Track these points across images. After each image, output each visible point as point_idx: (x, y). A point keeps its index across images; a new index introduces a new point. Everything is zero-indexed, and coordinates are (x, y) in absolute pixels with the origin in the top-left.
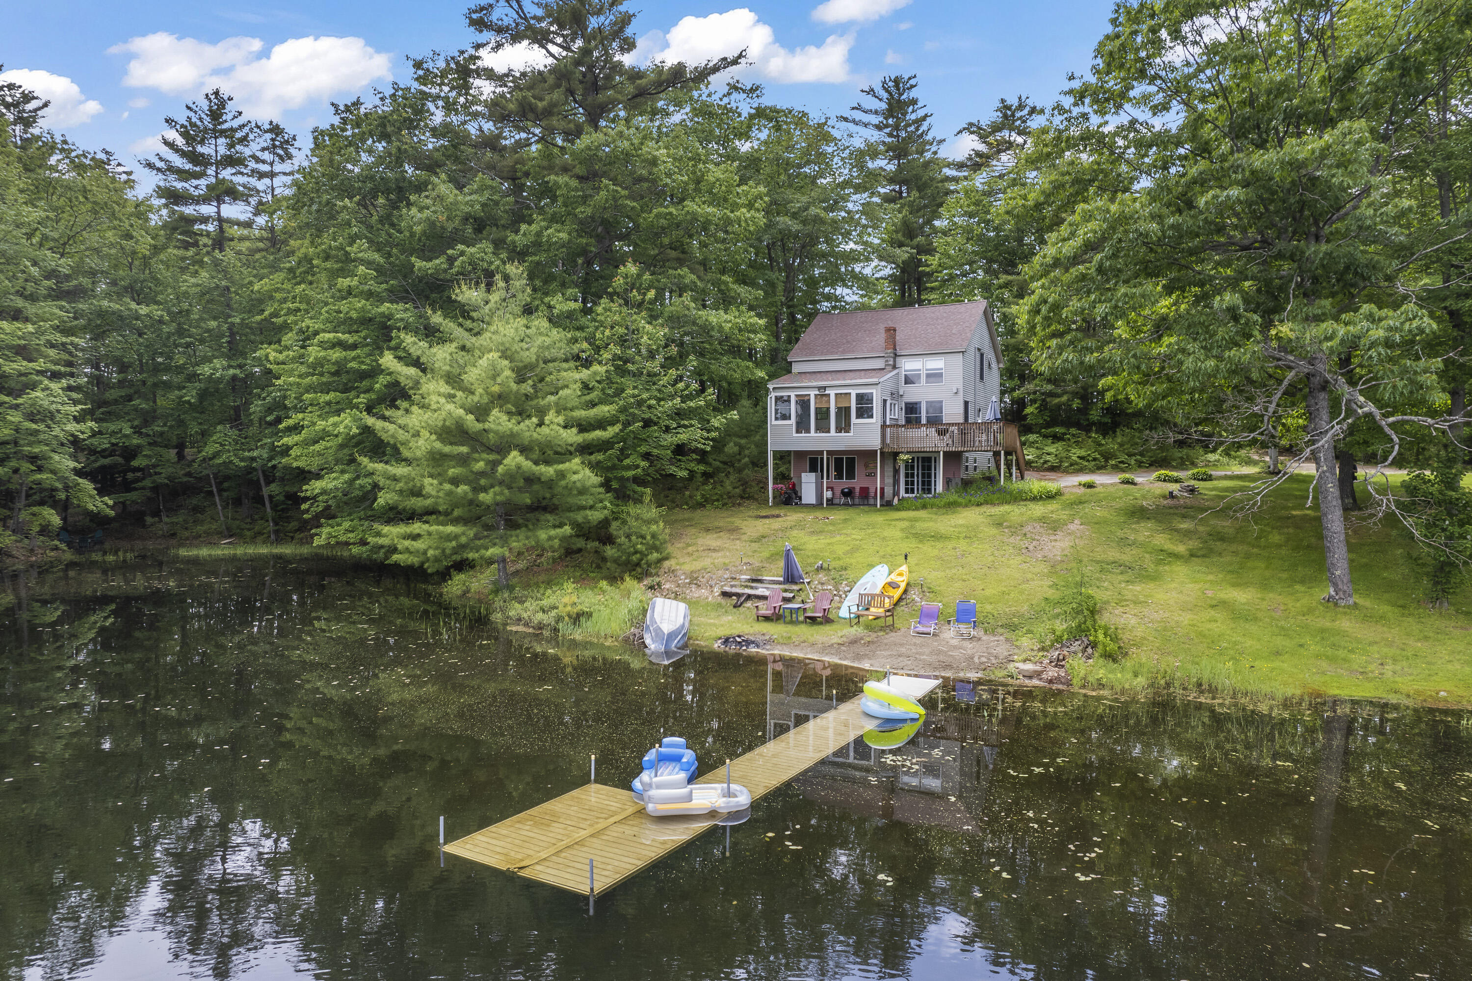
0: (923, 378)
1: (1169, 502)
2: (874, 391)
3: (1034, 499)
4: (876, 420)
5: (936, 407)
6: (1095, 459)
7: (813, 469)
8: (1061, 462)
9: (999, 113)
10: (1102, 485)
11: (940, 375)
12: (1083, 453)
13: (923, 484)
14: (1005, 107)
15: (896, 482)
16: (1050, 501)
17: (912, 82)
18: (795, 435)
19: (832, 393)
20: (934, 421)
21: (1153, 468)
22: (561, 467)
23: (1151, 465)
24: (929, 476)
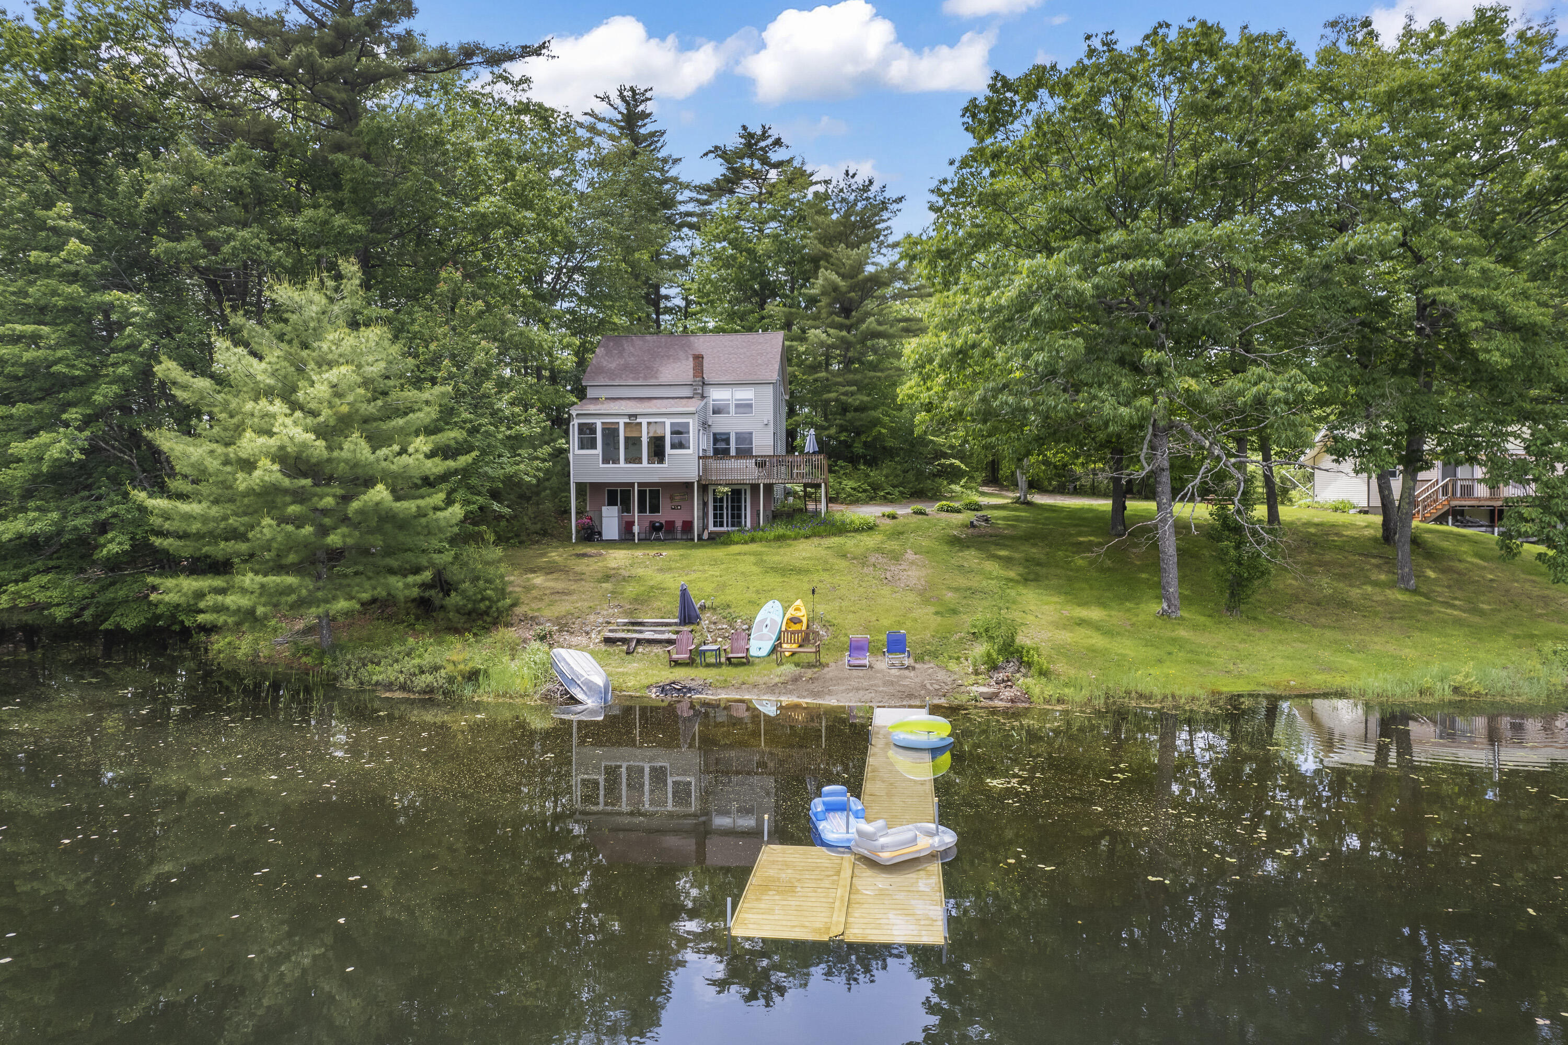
0: (732, 409)
1: (970, 531)
2: (691, 421)
3: (856, 530)
4: (691, 452)
5: (745, 438)
6: (865, 491)
7: (612, 503)
8: (838, 493)
9: (743, 141)
10: (902, 515)
11: (750, 406)
12: (855, 485)
13: (733, 517)
14: (749, 137)
15: (705, 515)
16: (871, 533)
17: (648, 95)
18: (601, 466)
19: (644, 421)
20: (744, 453)
21: (930, 499)
22: (421, 502)
23: (912, 495)
24: (739, 508)
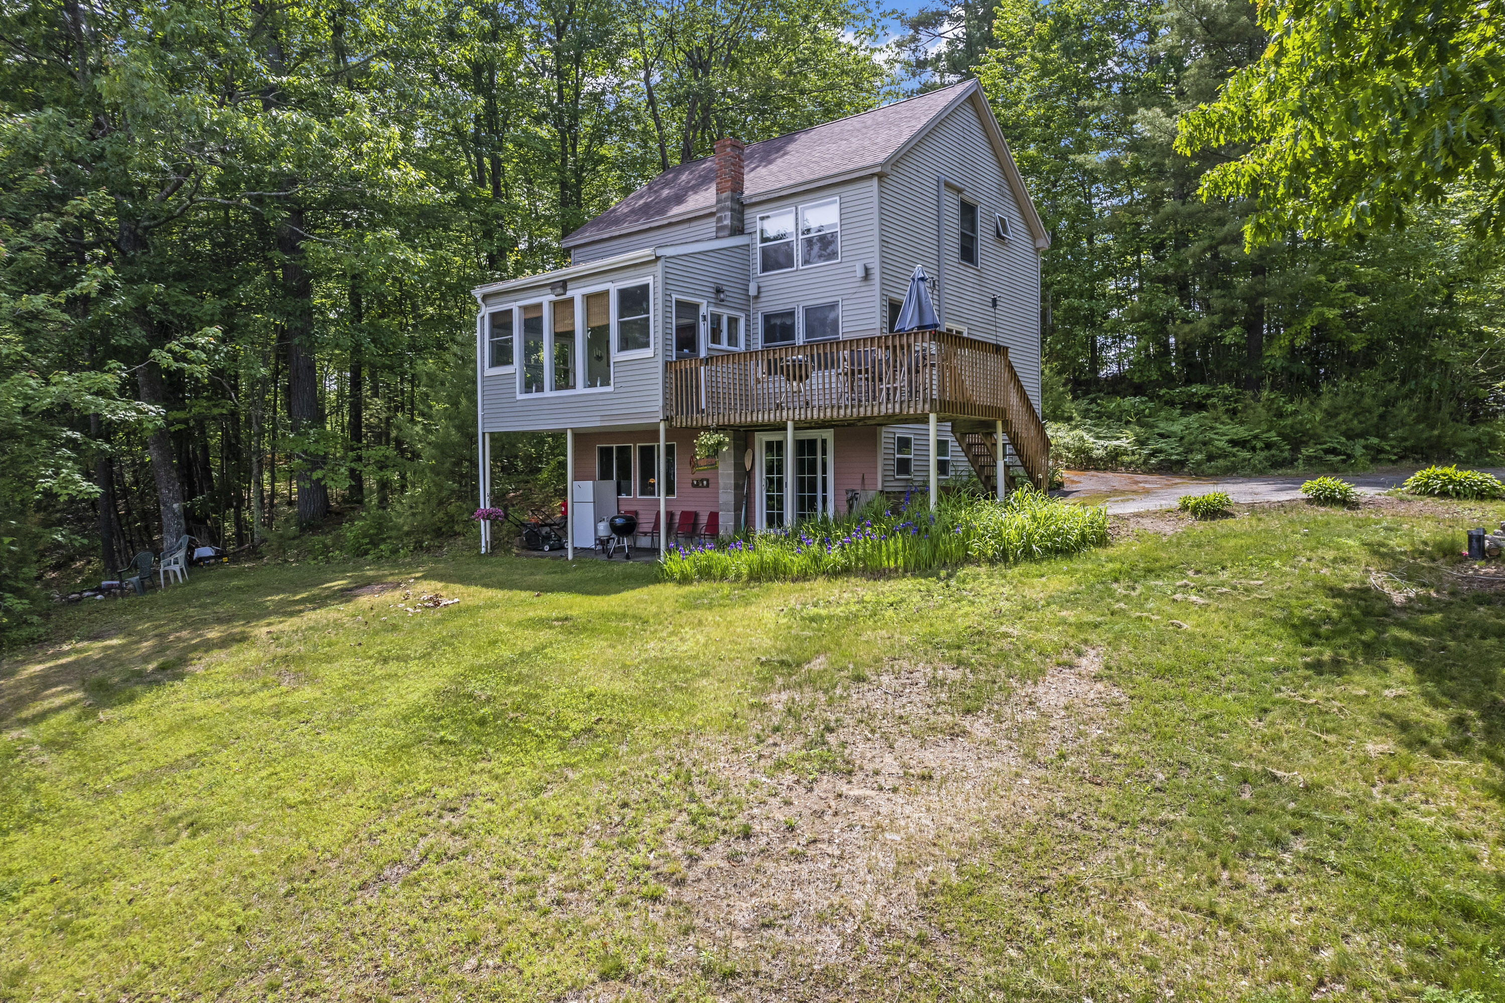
0: (799, 252)
2: (650, 281)
7: (606, 473)
10: (1252, 508)
11: (831, 239)
18: (519, 397)
19: (577, 293)
21: (1406, 463)
23: (1404, 458)
